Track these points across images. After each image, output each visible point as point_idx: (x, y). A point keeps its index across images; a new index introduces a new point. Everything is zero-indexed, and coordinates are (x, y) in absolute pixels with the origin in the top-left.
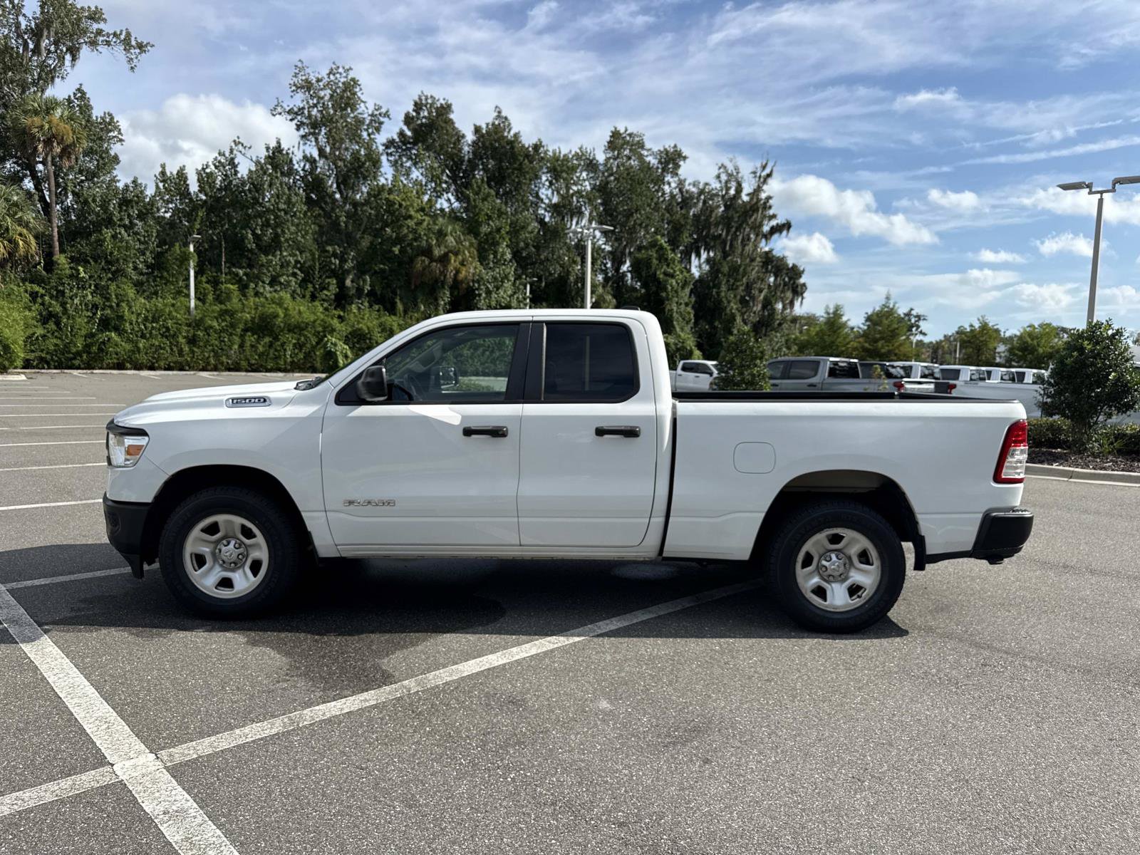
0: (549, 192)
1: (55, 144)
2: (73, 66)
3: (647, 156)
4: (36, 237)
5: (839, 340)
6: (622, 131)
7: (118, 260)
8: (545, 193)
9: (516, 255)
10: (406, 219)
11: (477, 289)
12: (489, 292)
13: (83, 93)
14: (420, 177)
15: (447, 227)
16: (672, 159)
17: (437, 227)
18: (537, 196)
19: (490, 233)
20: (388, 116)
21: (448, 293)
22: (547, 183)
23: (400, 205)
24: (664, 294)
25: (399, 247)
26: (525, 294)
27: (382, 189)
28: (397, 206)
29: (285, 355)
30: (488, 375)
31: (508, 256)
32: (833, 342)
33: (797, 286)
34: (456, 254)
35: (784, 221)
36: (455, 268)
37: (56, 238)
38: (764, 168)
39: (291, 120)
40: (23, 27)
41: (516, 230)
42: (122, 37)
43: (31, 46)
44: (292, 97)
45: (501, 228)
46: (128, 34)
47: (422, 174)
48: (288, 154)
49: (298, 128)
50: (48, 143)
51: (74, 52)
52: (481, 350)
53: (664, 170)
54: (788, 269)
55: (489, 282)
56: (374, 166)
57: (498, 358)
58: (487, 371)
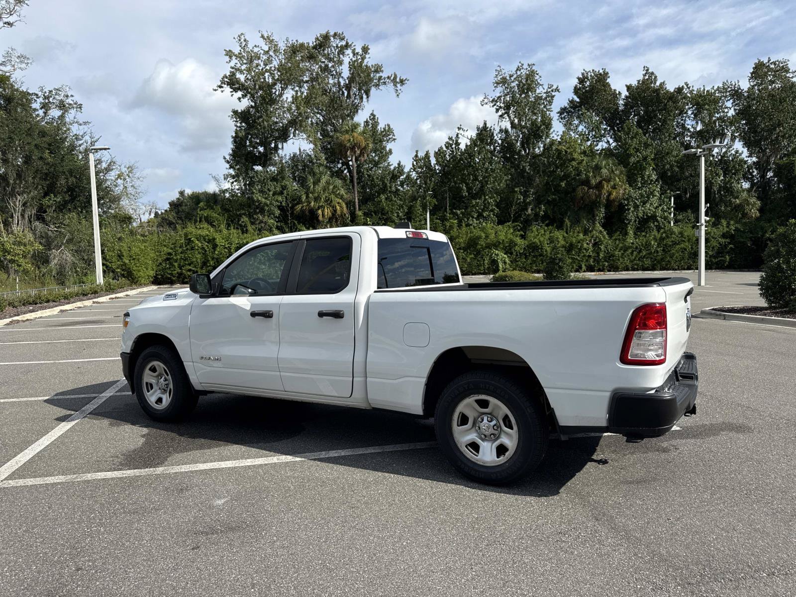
0: (694, 123)
1: (356, 149)
2: (368, 101)
3: (792, 77)
4: (346, 204)
6: (766, 61)
7: (388, 212)
9: (662, 176)
10: (571, 161)
11: (627, 205)
12: (636, 207)
13: (374, 116)
14: (585, 129)
15: (601, 162)
17: (594, 163)
18: (683, 126)
19: (638, 162)
20: (558, 91)
21: (603, 210)
22: (692, 116)
23: (566, 152)
25: (565, 182)
26: (670, 205)
27: (552, 142)
28: (564, 153)
29: (484, 264)
30: (637, 270)
31: (654, 177)
34: (608, 181)
36: (608, 191)
37: (357, 203)
39: (493, 106)
40: (342, 84)
41: (660, 157)
42: (392, 78)
43: (346, 94)
44: (494, 91)
45: (647, 157)
46: (396, 77)
47: (585, 127)
48: (490, 130)
49: (497, 110)
50: (353, 149)
51: (367, 93)
52: (630, 251)
55: (637, 199)
56: (547, 128)
57: (645, 256)
58: (636, 267)
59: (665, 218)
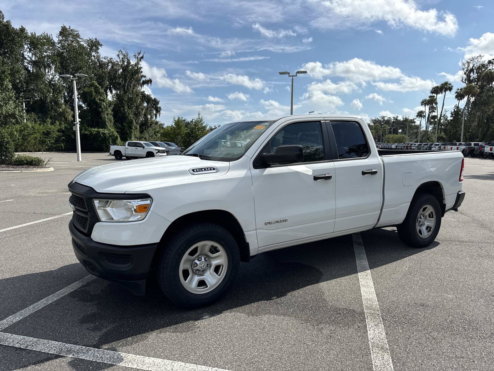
0: (30, 55)
3: (81, 42)
5: (182, 132)
6: (68, 27)
8: (28, 55)
9: (15, 86)
12: (1, 107)
16: (95, 45)
22: (28, 50)
24: (101, 110)
26: (23, 107)
31: (10, 87)
32: (179, 133)
33: (158, 108)
35: (148, 79)
38: (139, 54)
41: (13, 73)
45: (5, 71)
53: (91, 49)
54: (153, 100)
59: (22, 117)
